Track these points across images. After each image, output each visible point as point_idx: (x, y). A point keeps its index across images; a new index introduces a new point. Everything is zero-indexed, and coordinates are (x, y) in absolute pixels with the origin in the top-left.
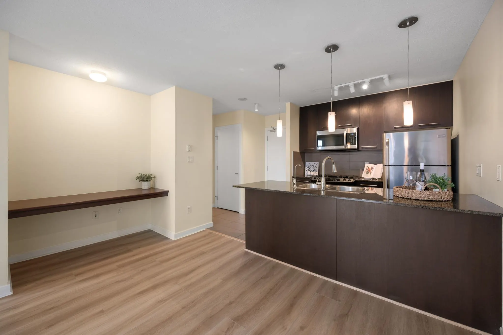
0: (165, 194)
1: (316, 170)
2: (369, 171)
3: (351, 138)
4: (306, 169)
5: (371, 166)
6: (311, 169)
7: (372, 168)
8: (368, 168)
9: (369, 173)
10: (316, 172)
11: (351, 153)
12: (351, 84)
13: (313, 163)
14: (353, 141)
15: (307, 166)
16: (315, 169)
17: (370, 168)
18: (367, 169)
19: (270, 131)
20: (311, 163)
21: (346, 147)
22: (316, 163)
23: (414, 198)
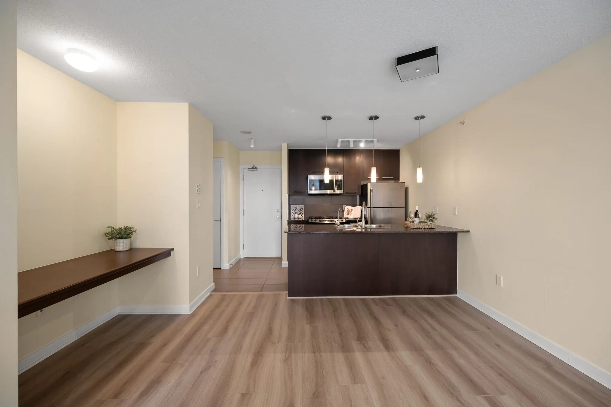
0: (167, 253)
1: (302, 213)
2: (349, 212)
3: (338, 184)
4: (291, 212)
5: (350, 208)
6: (298, 212)
7: (351, 210)
8: (349, 209)
9: (350, 214)
10: (302, 215)
11: (333, 197)
12: (351, 141)
13: (298, 206)
14: (340, 187)
15: (293, 209)
16: (301, 211)
17: (350, 209)
18: (347, 211)
19: (247, 169)
20: (296, 206)
21: (334, 192)
22: (301, 206)
23: (424, 228)
